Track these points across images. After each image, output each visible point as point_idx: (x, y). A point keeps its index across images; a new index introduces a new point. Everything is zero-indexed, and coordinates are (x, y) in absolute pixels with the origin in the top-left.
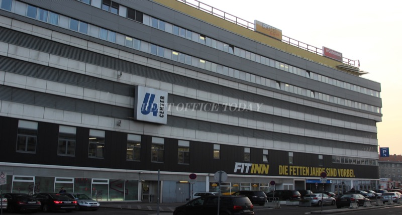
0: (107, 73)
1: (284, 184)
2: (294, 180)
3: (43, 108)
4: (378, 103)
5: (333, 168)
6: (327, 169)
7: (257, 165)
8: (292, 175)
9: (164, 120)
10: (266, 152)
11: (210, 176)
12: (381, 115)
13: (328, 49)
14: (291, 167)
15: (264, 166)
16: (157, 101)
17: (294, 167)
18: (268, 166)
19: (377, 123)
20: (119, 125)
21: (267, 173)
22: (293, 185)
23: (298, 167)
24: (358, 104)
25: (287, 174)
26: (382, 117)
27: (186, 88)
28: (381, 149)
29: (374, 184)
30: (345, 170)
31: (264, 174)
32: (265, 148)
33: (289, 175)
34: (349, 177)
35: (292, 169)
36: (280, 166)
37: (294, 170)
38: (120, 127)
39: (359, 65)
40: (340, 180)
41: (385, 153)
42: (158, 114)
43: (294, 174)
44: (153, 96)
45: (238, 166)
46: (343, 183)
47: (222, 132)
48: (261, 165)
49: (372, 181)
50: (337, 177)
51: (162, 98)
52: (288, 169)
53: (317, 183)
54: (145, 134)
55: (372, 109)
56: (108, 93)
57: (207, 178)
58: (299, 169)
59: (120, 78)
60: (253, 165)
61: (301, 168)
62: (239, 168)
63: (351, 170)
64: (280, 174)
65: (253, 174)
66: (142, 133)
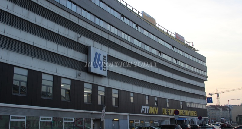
0: (71, 35)
1: (165, 121)
2: (170, 118)
3: (32, 58)
4: (205, 69)
5: (187, 110)
6: (185, 111)
7: (152, 107)
8: (169, 115)
9: (105, 74)
10: (156, 99)
11: (129, 115)
12: (206, 77)
13: (177, 34)
14: (168, 109)
15: (155, 108)
16: (102, 58)
17: (170, 109)
18: (157, 108)
19: (205, 82)
20: (79, 76)
21: (157, 113)
22: (169, 121)
23: (171, 109)
24: (196, 70)
25: (166, 114)
26: (207, 78)
27: (115, 51)
28: (207, 98)
29: (206, 120)
30: (192, 111)
31: (156, 114)
32: (155, 96)
33: (167, 115)
34: (195, 116)
35: (169, 110)
36: (163, 109)
37: (170, 111)
38: (80, 77)
39: (193, 45)
40: (190, 118)
41: (210, 101)
42: (103, 68)
43: (170, 114)
44: (100, 55)
45: (143, 108)
46: (192, 119)
47: (135, 84)
48: (154, 108)
49: (205, 118)
50: (189, 116)
51: (104, 57)
52: (167, 110)
53: (184, 120)
54: (95, 83)
55: (203, 73)
56: (73, 50)
57: (128, 116)
58: (172, 110)
59: (79, 40)
60: (150, 107)
61: (173, 110)
62: (144, 110)
63: (195, 111)
64: (163, 114)
65: (150, 114)
66: (92, 83)
